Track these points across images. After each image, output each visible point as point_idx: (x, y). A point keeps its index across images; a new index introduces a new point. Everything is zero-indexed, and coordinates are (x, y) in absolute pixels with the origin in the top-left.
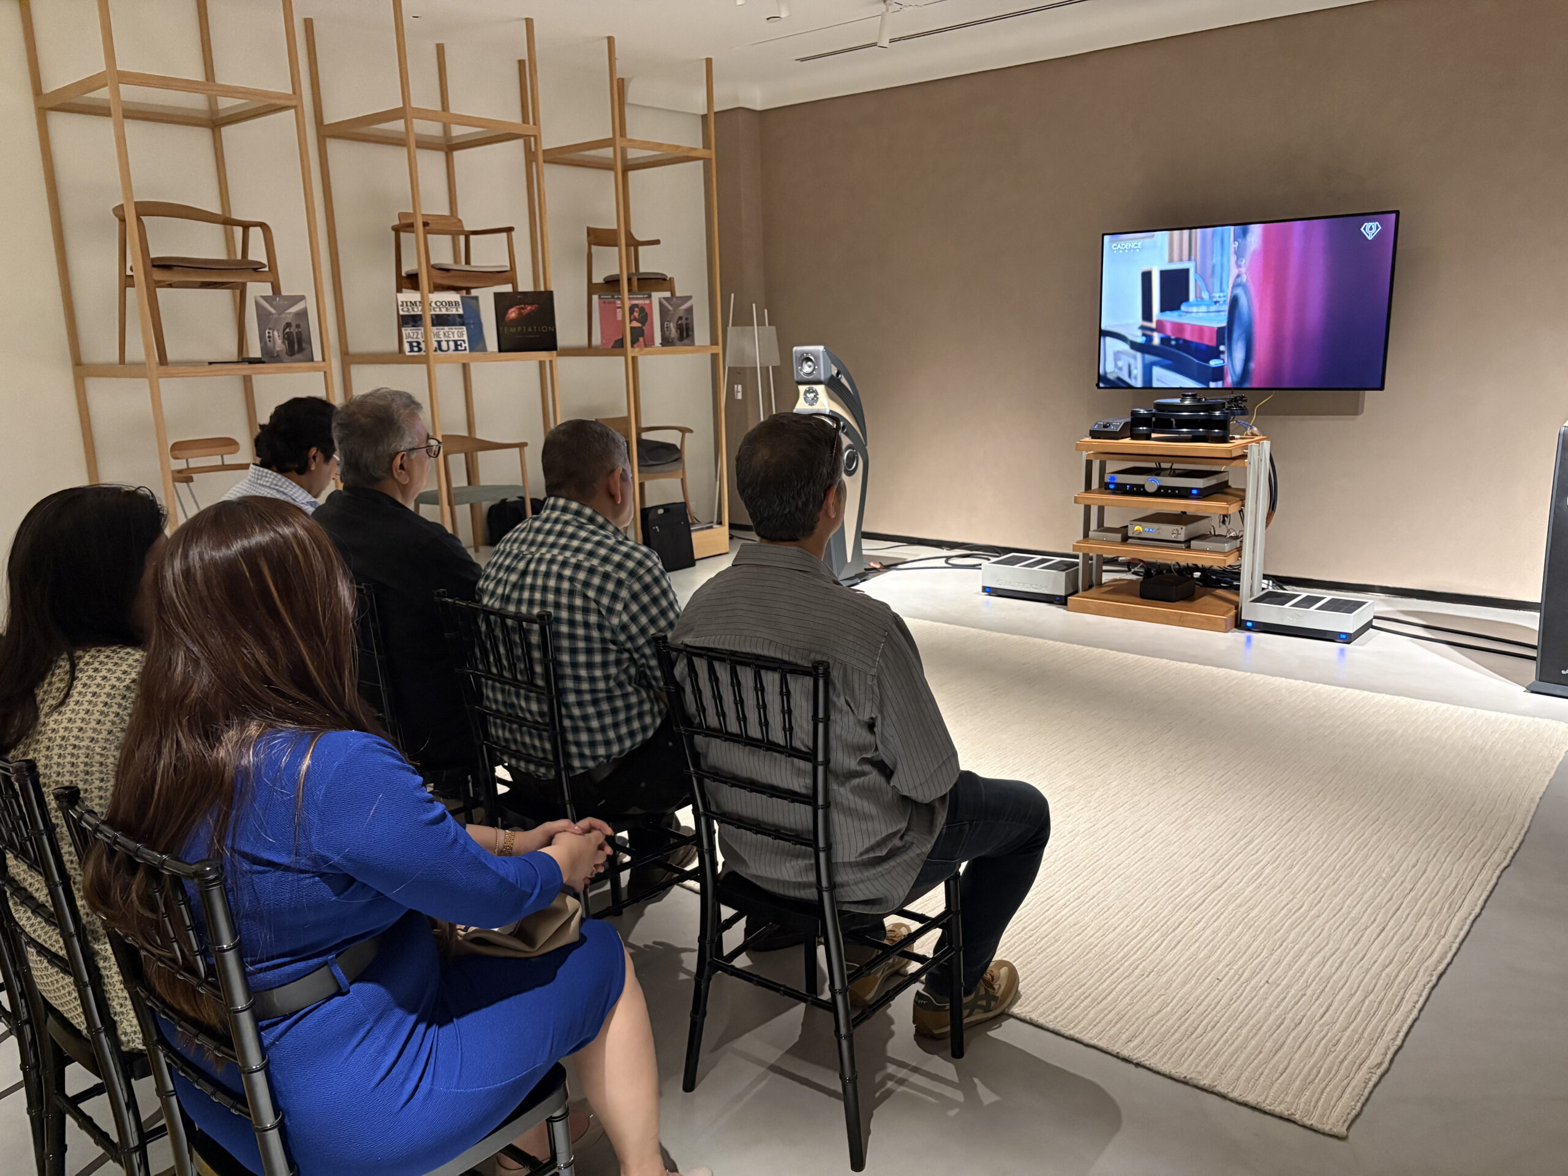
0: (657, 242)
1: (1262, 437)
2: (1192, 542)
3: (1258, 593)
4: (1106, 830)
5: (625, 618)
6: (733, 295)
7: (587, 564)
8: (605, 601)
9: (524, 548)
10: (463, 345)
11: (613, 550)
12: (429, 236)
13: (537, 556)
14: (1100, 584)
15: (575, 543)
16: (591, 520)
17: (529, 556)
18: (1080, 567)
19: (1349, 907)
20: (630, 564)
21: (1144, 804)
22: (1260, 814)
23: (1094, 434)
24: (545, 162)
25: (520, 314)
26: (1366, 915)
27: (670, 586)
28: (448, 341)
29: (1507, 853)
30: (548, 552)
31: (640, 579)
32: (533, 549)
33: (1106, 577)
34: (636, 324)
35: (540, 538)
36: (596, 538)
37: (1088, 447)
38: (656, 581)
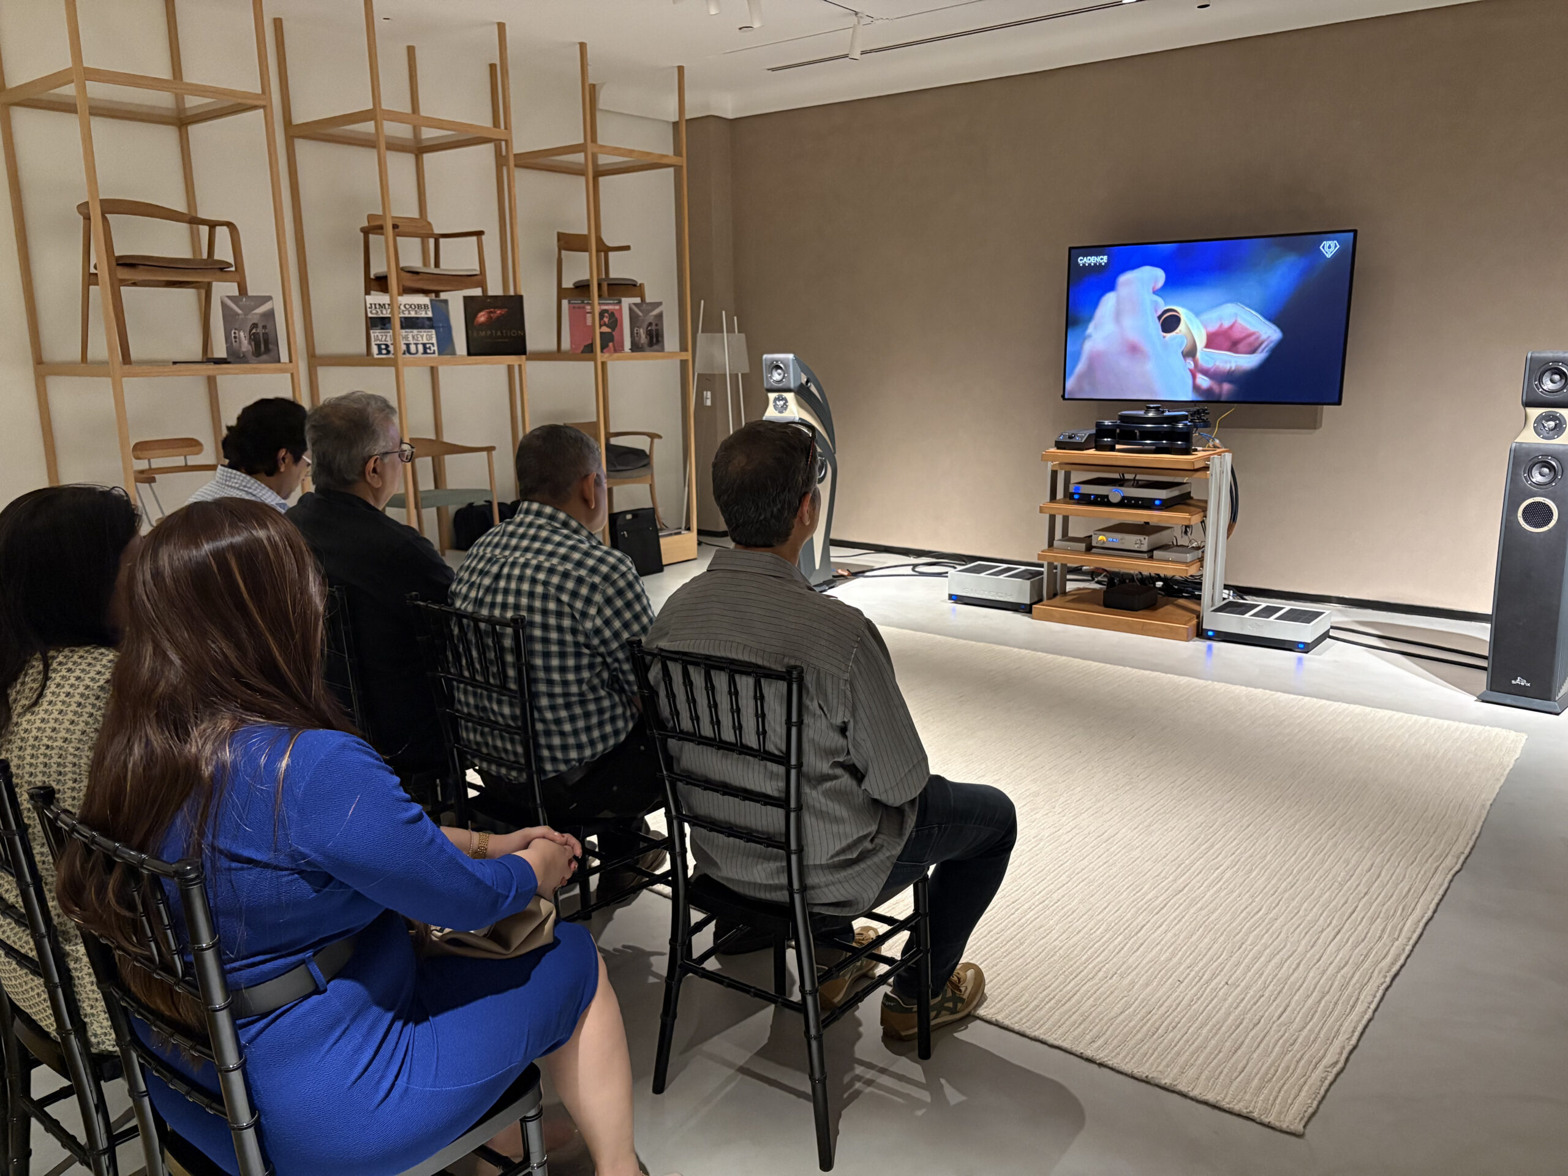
0: (627, 248)
1: (1223, 449)
2: (1155, 553)
3: (1219, 602)
4: (1070, 835)
5: (599, 622)
6: (702, 302)
7: (561, 568)
8: (579, 605)
9: (497, 551)
10: (432, 348)
11: (587, 554)
12: (398, 239)
13: (511, 560)
14: (1064, 593)
15: (549, 547)
16: (565, 525)
17: (503, 560)
18: (1045, 576)
19: (1306, 910)
20: (604, 569)
21: (1107, 810)
22: (1220, 820)
23: (1060, 445)
24: (516, 166)
25: (490, 318)
26: (1322, 918)
27: (643, 590)
28: (416, 344)
29: (1458, 858)
30: (521, 556)
31: (613, 583)
32: (507, 553)
33: (1070, 586)
34: (605, 329)
35: (514, 542)
36: (570, 543)
37: (1053, 457)
38: (630, 585)
